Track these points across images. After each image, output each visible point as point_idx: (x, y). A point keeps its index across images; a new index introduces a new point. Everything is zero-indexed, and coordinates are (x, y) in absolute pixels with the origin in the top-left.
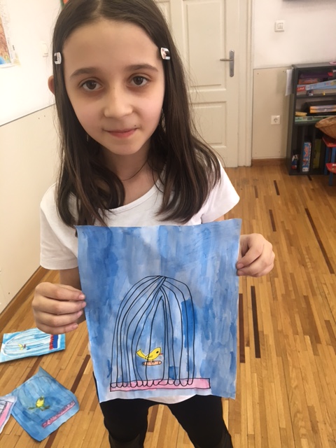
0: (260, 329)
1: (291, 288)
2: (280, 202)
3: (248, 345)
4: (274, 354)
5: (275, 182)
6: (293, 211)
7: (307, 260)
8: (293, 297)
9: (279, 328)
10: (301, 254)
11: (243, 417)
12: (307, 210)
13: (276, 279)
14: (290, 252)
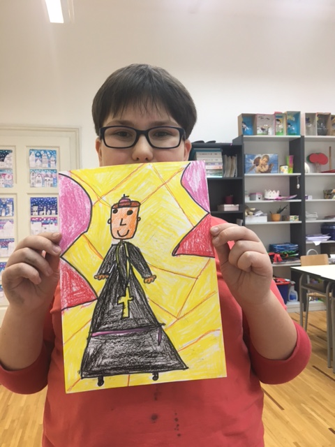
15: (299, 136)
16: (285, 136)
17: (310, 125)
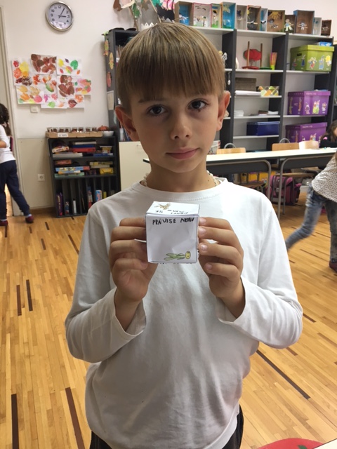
0: (32, 298)
1: (55, 275)
2: (49, 234)
3: (24, 307)
4: (42, 306)
5: (46, 223)
6: (59, 237)
7: (68, 260)
8: (57, 279)
9: (46, 295)
10: (64, 258)
11: (20, 337)
12: (70, 236)
13: (45, 274)
14: (56, 258)
15: (232, 30)
16: (220, 29)
17: (241, 19)
